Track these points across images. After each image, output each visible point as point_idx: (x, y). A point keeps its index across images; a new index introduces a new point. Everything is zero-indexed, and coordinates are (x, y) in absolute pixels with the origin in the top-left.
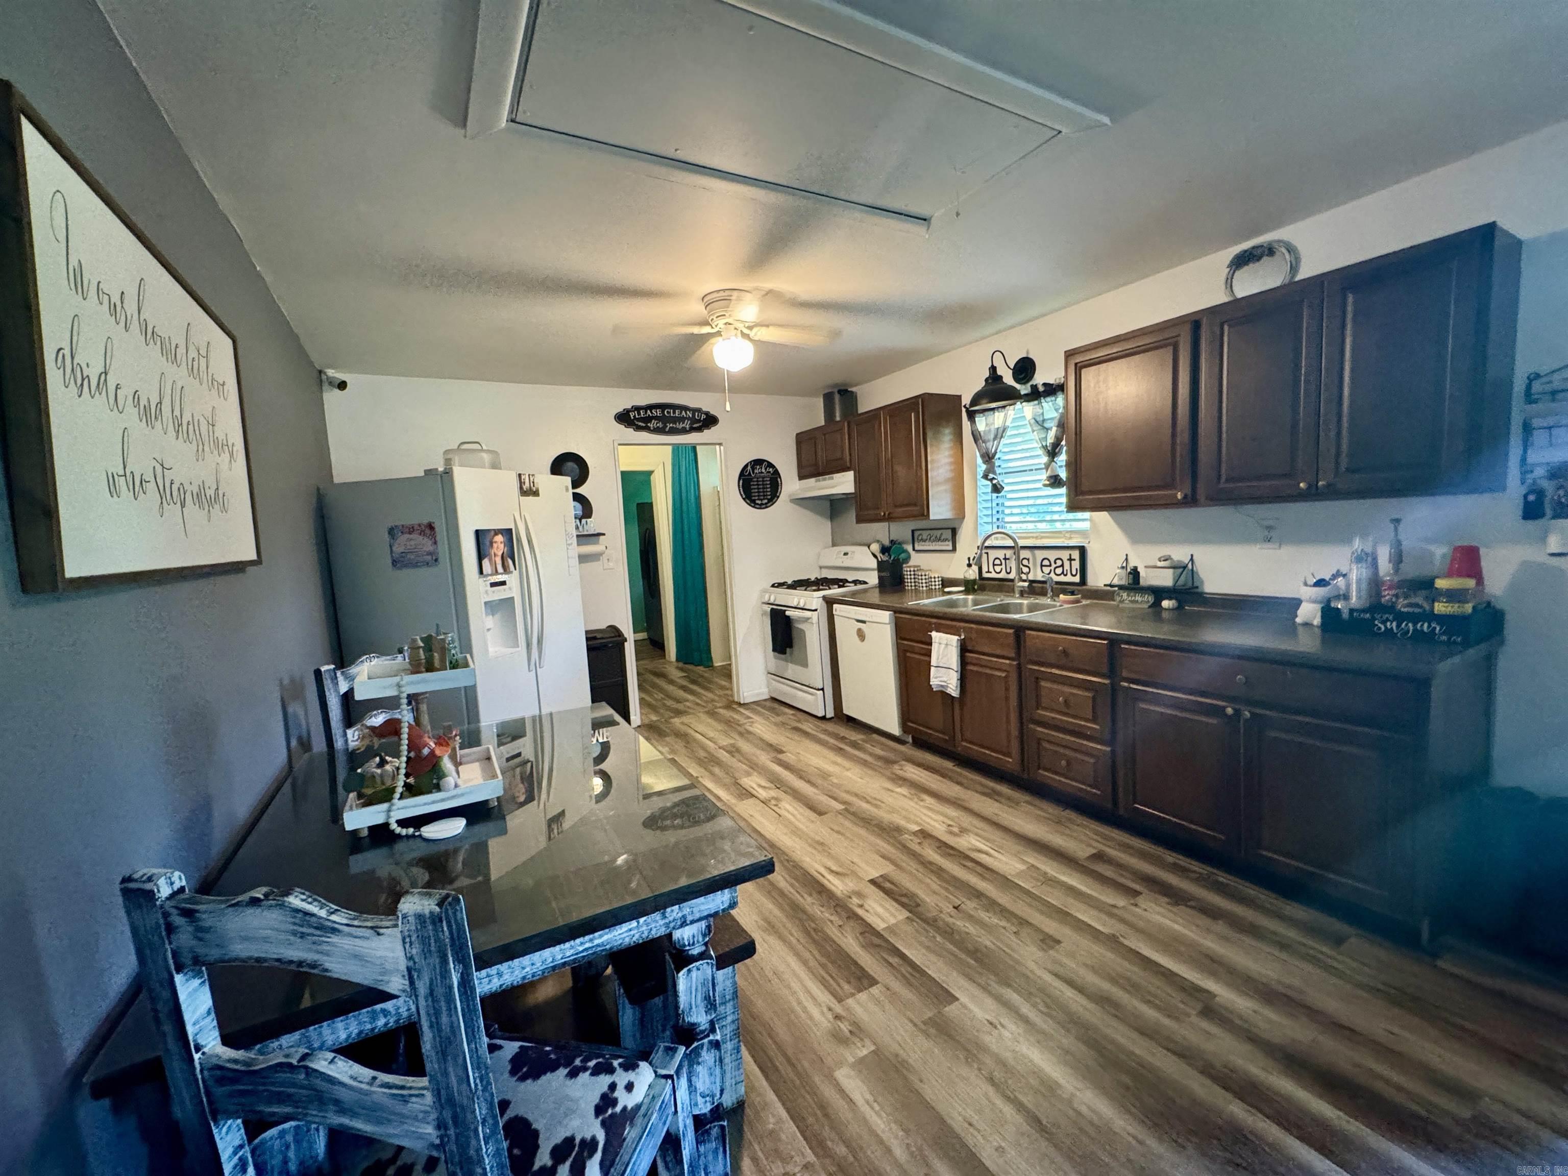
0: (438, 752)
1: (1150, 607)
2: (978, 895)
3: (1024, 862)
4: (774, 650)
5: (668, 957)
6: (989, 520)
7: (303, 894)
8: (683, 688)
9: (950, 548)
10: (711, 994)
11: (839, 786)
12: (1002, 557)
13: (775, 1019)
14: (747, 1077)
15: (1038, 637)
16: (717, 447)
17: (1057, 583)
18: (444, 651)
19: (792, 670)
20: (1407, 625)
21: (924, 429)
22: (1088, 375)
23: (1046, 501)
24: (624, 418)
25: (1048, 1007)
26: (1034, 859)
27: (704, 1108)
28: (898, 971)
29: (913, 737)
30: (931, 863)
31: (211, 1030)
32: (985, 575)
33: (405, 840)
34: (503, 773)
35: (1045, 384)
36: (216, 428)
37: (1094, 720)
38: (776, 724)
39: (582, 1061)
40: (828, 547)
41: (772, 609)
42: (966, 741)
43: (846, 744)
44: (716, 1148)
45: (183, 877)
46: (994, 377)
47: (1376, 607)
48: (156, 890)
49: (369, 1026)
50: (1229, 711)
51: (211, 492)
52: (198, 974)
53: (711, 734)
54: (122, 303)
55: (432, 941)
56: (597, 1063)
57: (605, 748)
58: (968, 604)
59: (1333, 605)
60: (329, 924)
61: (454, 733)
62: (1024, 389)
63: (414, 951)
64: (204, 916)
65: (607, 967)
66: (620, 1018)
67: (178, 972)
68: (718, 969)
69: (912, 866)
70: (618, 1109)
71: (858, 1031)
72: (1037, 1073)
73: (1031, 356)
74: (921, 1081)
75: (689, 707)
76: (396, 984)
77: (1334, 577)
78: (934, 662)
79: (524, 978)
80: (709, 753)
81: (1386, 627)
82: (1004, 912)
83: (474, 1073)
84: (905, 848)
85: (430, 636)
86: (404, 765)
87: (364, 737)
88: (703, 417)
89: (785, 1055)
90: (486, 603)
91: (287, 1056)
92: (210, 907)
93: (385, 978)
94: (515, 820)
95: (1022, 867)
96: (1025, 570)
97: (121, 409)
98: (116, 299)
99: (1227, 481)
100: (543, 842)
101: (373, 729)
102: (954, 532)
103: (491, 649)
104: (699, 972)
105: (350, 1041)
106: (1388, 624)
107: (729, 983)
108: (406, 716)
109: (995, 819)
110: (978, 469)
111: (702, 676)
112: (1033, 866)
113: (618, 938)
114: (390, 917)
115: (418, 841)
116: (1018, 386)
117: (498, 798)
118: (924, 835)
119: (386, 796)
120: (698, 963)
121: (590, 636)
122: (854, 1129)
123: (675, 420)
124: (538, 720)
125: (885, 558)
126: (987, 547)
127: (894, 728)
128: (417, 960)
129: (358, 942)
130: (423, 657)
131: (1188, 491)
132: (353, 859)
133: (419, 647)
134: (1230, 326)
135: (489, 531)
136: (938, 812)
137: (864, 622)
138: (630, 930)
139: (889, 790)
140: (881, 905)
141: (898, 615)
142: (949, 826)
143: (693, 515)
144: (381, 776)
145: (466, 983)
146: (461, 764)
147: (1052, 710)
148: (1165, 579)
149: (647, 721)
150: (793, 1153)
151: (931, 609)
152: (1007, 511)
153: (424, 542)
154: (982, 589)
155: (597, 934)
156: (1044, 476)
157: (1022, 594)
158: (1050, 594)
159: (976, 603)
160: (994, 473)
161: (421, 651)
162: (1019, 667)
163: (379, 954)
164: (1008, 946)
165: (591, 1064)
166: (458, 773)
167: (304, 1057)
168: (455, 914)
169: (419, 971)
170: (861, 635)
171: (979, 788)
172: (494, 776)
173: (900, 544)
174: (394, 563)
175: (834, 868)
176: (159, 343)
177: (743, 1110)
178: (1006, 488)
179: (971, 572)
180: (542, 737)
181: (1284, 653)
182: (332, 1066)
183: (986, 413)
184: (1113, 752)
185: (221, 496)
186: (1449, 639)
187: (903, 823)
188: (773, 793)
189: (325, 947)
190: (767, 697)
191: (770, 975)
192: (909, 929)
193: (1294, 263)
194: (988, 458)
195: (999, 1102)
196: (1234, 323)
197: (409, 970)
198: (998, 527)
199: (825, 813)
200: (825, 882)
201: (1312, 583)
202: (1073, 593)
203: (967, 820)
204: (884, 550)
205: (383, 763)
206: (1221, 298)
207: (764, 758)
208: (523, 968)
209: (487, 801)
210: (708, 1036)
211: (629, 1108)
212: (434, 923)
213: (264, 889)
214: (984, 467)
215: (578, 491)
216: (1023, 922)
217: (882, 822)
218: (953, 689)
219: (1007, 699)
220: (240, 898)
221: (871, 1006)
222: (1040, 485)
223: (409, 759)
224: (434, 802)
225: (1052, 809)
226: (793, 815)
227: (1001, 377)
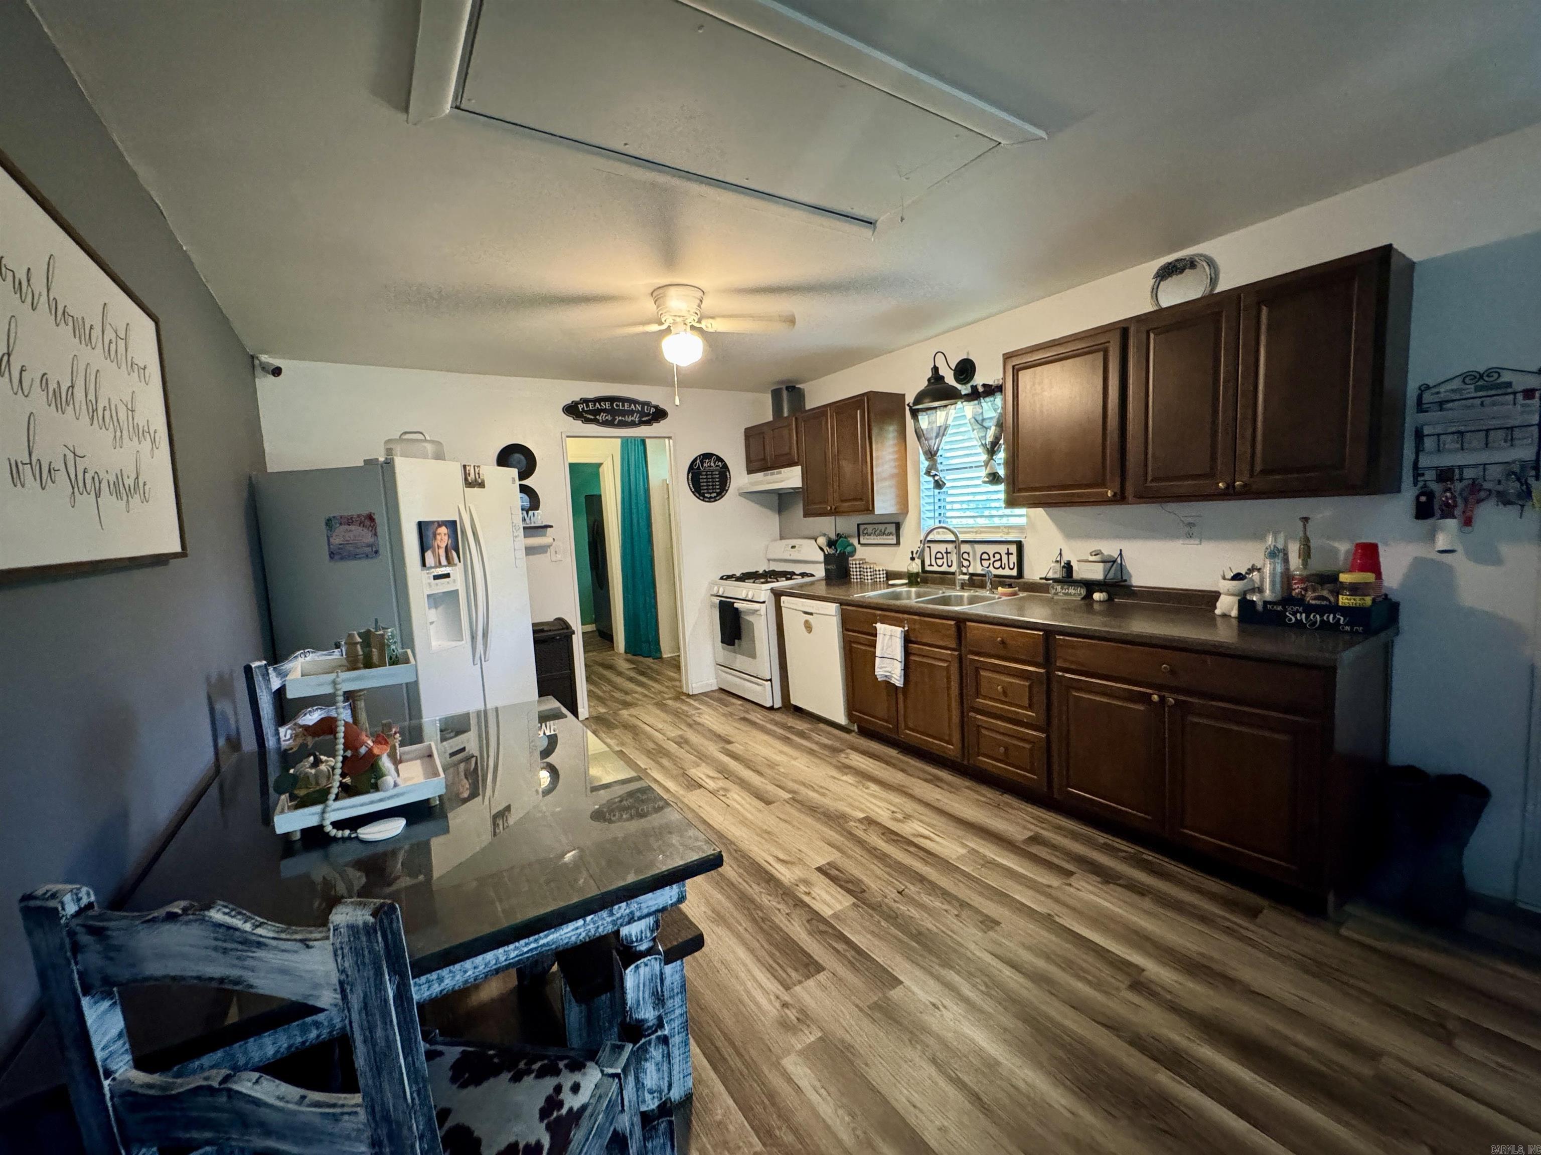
0: (376, 751)
1: (1083, 599)
2: (921, 879)
3: (964, 846)
4: (723, 642)
5: (614, 953)
6: (932, 515)
7: (226, 907)
8: (631, 679)
9: (894, 542)
10: (659, 989)
11: (785, 775)
12: (943, 551)
13: (724, 1011)
14: (695, 1069)
15: (978, 629)
16: (667, 440)
17: (996, 576)
18: (383, 646)
19: (741, 661)
20: (1314, 616)
21: (869, 426)
22: (1024, 376)
23: (984, 497)
24: (572, 410)
25: (987, 986)
26: (974, 843)
27: (651, 1104)
28: (845, 957)
29: (859, 727)
30: (875, 849)
31: (123, 1054)
32: (928, 568)
33: (341, 842)
34: (444, 771)
35: (984, 385)
36: (136, 414)
37: (1030, 707)
38: (724, 715)
39: (526, 1064)
40: (775, 540)
41: (721, 601)
42: (910, 729)
43: (793, 733)
44: (664, 1144)
45: (92, 893)
46: (936, 377)
47: (1288, 600)
48: (60, 909)
49: (299, 1040)
50: (1155, 698)
51: (129, 482)
52: (108, 995)
53: (660, 726)
54: (29, 281)
55: (366, 953)
56: (541, 1066)
57: (553, 741)
58: (911, 597)
59: (1248, 597)
60: (254, 938)
61: (394, 730)
62: (965, 389)
63: (347, 964)
64: (114, 934)
65: (553, 964)
66: (566, 1017)
67: (85, 995)
68: (666, 963)
69: (857, 852)
70: (564, 1111)
71: (805, 1018)
72: (979, 1052)
73: (970, 358)
74: (867, 1065)
75: (637, 699)
76: (327, 998)
77: (1250, 571)
78: (878, 653)
79: (466, 981)
80: (656, 744)
81: (1296, 618)
82: (945, 895)
83: (411, 1088)
84: (851, 836)
85: (368, 632)
86: (339, 765)
87: (296, 736)
88: (653, 410)
89: (732, 1044)
90: (429, 596)
91: (206, 1079)
92: (124, 923)
93: (315, 993)
94: (458, 818)
95: (963, 851)
96: (966, 563)
97: (26, 394)
98: (21, 275)
99: (1152, 481)
100: (487, 837)
101: (306, 728)
102: (898, 526)
103: (435, 643)
104: (647, 969)
105: (279, 1056)
106: (1298, 615)
107: (677, 977)
108: (344, 715)
109: (936, 804)
110: (921, 466)
111: (650, 668)
112: (973, 849)
113: (563, 937)
114: (321, 929)
115: (355, 845)
116: (959, 386)
117: (440, 796)
118: (869, 821)
119: (320, 797)
120: (645, 960)
121: (536, 628)
122: (801, 1116)
123: (624, 413)
124: (482, 715)
125: (832, 551)
126: (929, 541)
127: (841, 718)
128: (349, 973)
129: (286, 956)
130: (361, 653)
131: (1118, 490)
132: (284, 863)
133: (358, 643)
134: (1155, 335)
135: (433, 522)
136: (881, 799)
137: (811, 614)
138: (577, 928)
139: (835, 778)
140: (827, 891)
141: (844, 607)
142: (893, 812)
143: (642, 506)
144: (316, 776)
145: (403, 994)
146: (401, 762)
147: (991, 699)
148: (1096, 573)
149: (594, 714)
150: (741, 1144)
151: (876, 601)
152: (948, 507)
153: (363, 533)
154: (925, 581)
155: (542, 935)
156: (983, 473)
157: (963, 586)
158: (989, 586)
159: (919, 595)
160: (937, 470)
161: (359, 647)
162: (961, 659)
163: (308, 967)
164: (949, 928)
165: (536, 1066)
166: (397, 771)
167: (226, 1079)
168: (391, 923)
169: (352, 985)
170: (808, 627)
171: (921, 775)
172: (436, 774)
173: (845, 537)
174: (332, 555)
175: (782, 856)
176: (71, 324)
177: (691, 1103)
178: (948, 484)
179: (914, 565)
180: (487, 733)
181: (1204, 643)
182: (257, 1087)
183: (929, 412)
184: (1048, 739)
185: (141, 485)
186: (1352, 629)
187: (848, 810)
188: (722, 783)
189: (250, 963)
190: (715, 688)
191: (718, 965)
192: (853, 914)
193: (1213, 276)
194: (931, 455)
195: (942, 1083)
196: (1159, 331)
197: (341, 983)
198: (940, 522)
199: (774, 802)
200: (773, 871)
201: (1230, 577)
202: (1010, 586)
203: (910, 806)
204: (831, 543)
205: (317, 763)
206: (1148, 307)
207: (713, 749)
208: (465, 972)
209: (428, 800)
210: (656, 1031)
211: (575, 1109)
212: (368, 934)
213: (183, 903)
214: (926, 463)
215: (525, 482)
216: (964, 905)
217: (828, 810)
218: (897, 679)
219: (949, 688)
220: (155, 914)
221: (818, 993)
222: (979, 482)
223: (345, 757)
224: (372, 802)
225: (990, 794)
226: (742, 805)
227: (942, 378)
